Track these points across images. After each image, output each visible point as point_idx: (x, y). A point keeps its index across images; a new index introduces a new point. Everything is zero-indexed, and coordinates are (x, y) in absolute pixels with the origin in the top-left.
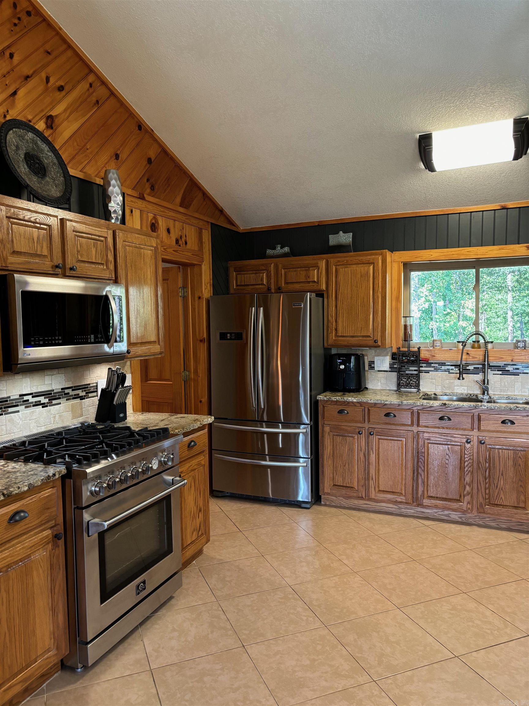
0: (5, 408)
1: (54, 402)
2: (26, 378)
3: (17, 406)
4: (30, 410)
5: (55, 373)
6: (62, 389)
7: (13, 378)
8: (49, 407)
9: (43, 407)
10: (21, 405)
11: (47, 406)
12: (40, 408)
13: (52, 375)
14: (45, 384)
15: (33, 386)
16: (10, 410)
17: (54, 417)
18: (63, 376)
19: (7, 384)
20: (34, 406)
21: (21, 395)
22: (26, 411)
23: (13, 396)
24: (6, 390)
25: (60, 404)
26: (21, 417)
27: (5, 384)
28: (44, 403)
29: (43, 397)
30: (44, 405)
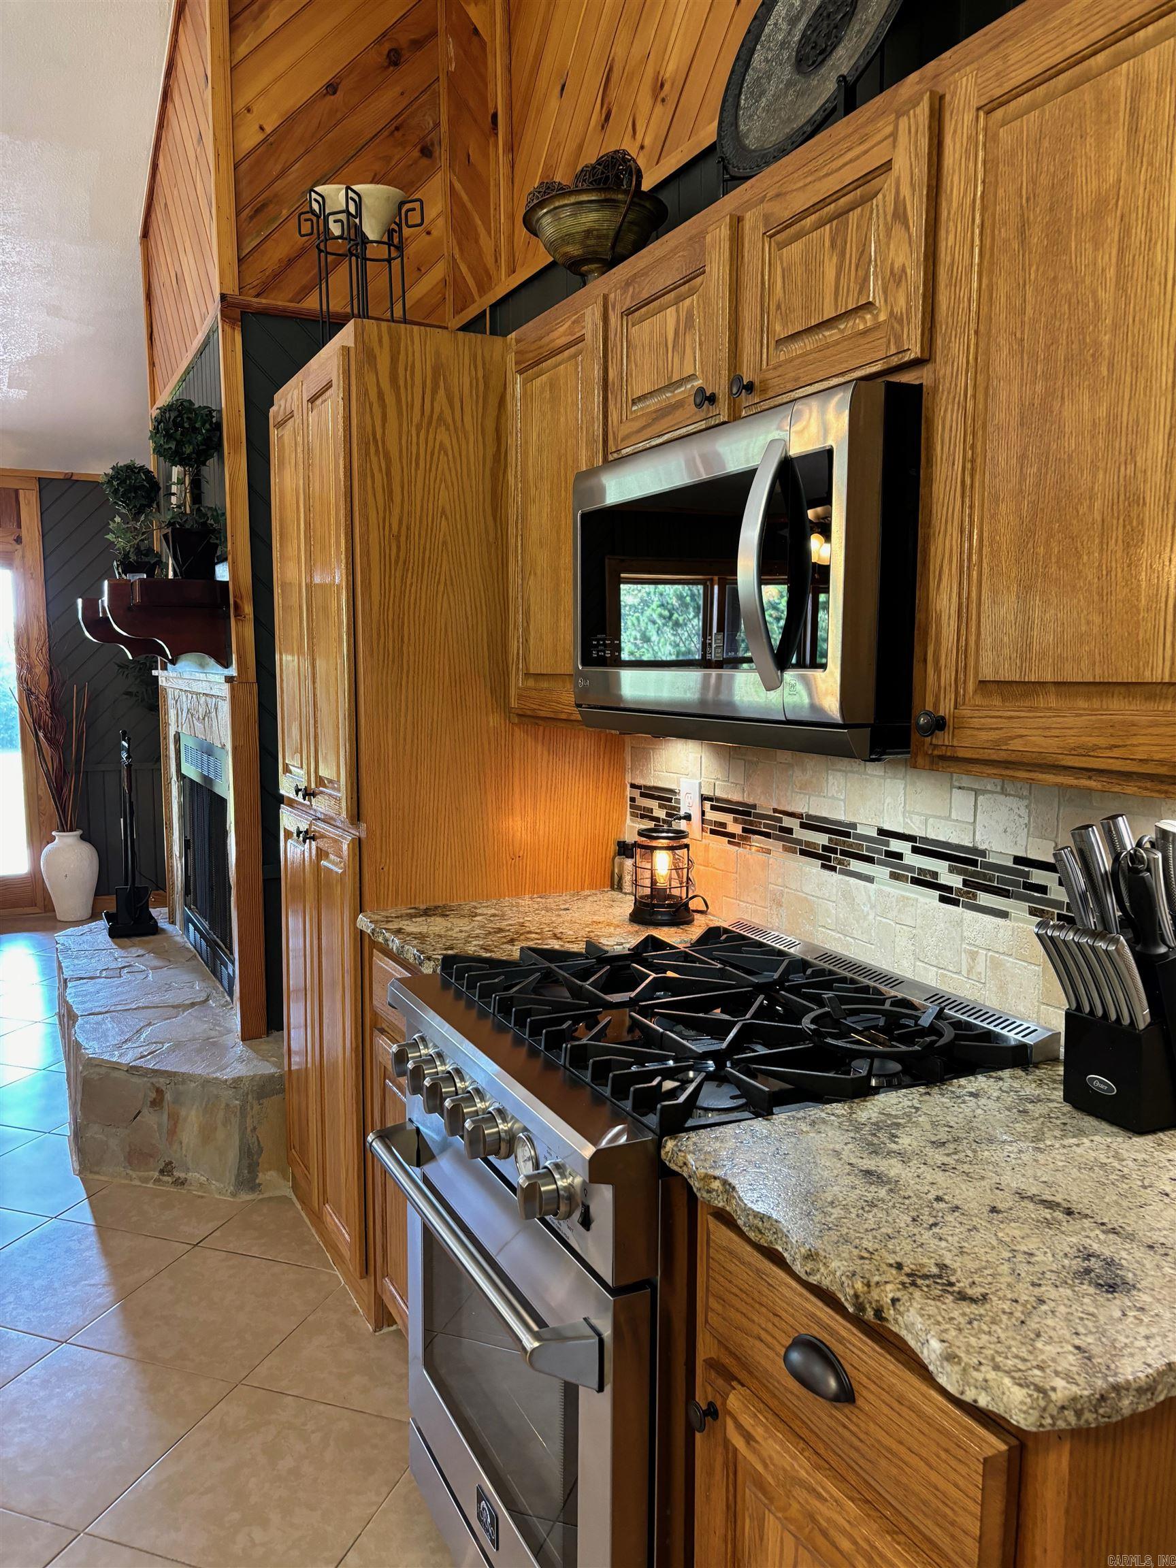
0: (844, 853)
1: (984, 899)
2: (895, 778)
3: (870, 860)
4: (899, 888)
5: (989, 788)
6: (1018, 860)
7: (862, 768)
8: (960, 909)
9: (943, 899)
10: (881, 863)
11: (955, 902)
12: (933, 897)
13: (977, 792)
14: (949, 818)
15: (913, 813)
16: (856, 865)
17: (973, 956)
18: (1019, 806)
19: (849, 785)
20: (915, 881)
21: (882, 832)
22: (889, 885)
23: (865, 827)
24: (844, 801)
25: (1004, 915)
26: (873, 898)
27: (842, 781)
28: (949, 889)
29: (946, 863)
30: (948, 896)
